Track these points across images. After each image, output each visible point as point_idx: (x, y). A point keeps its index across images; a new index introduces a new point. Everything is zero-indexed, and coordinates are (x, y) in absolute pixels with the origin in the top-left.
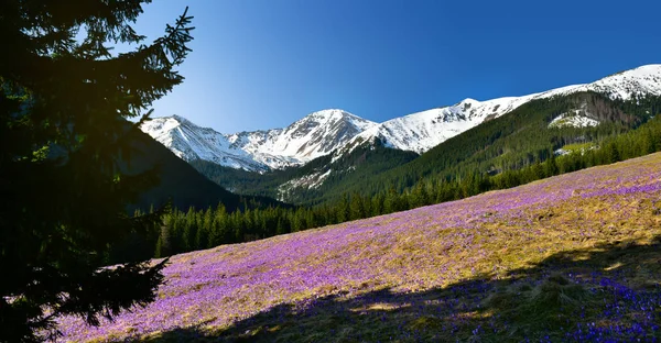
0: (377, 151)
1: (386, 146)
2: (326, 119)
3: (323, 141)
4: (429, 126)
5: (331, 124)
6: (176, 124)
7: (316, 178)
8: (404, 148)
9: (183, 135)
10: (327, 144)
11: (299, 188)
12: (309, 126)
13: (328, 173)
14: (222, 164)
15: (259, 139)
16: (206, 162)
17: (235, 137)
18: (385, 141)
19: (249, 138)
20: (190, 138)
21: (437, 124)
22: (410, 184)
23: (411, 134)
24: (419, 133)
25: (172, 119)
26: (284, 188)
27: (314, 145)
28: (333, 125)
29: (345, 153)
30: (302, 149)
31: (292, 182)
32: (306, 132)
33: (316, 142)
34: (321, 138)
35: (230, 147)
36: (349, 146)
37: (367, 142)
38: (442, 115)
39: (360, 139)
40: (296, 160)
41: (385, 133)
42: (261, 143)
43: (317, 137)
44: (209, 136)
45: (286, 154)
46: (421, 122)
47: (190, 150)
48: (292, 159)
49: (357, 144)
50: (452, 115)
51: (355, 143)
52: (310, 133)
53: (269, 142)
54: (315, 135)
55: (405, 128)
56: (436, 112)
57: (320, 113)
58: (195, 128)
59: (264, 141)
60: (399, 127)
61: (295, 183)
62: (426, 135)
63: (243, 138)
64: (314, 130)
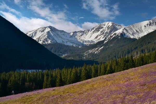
0: (121, 39)
1: (125, 36)
2: (106, 25)
3: (104, 34)
4: (143, 28)
5: (108, 27)
6: (49, 29)
7: (98, 50)
8: (132, 37)
9: (51, 34)
10: (106, 35)
11: (91, 53)
12: (99, 28)
13: (102, 48)
14: (65, 44)
15: (81, 34)
16: (59, 43)
17: (72, 34)
18: (125, 34)
19: (77, 33)
20: (54, 35)
21: (147, 27)
22: (129, 53)
23: (135, 31)
24: (139, 31)
25: (48, 28)
26: (86, 53)
27: (101, 36)
28: (108, 28)
29: (109, 39)
30: (96, 37)
31: (89, 51)
32: (98, 31)
33: (102, 35)
34: (104, 33)
35: (70, 37)
36: (111, 37)
37: (118, 35)
38: (149, 23)
39: (115, 34)
40: (94, 42)
41: (125, 31)
42: (81, 35)
43: (102, 33)
44: (62, 33)
45: (90, 40)
46: (140, 27)
47: (54, 39)
48: (92, 41)
49: (114, 36)
50: (153, 23)
51: (113, 35)
52: (100, 31)
53: (84, 35)
54: (102, 32)
55: (133, 29)
56: (146, 22)
57: (104, 23)
58: (58, 30)
59: (83, 35)
60: (131, 29)
61: (90, 51)
62: (142, 31)
63: (75, 34)
64: (101, 30)
